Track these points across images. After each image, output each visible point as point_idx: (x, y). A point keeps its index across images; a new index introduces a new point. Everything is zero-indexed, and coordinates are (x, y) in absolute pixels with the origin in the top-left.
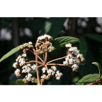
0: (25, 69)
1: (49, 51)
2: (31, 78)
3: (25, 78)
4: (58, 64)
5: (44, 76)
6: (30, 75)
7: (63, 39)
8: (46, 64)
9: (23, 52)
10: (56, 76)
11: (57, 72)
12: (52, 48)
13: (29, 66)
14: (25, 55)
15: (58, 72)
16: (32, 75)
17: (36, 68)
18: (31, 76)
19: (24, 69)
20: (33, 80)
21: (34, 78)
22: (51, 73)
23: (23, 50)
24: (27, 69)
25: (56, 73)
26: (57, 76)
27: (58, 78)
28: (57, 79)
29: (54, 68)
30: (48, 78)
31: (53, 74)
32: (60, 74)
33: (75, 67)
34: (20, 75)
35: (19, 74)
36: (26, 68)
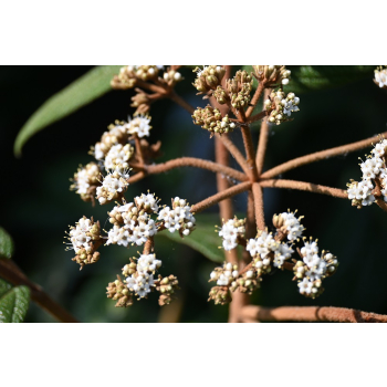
0: (121, 223)
1: (271, 119)
2: (155, 277)
3: (123, 278)
4: (323, 188)
5: (228, 273)
6: (148, 262)
8: (258, 179)
9: (135, 109)
10: (299, 275)
11: (303, 251)
12: (284, 102)
13: (149, 211)
14: (140, 125)
15: (310, 249)
16: (159, 262)
17: (185, 220)
18: (152, 267)
19: (116, 227)
20: (166, 292)
21: (170, 281)
22: (271, 255)
23: (135, 94)
24: (137, 224)
25: (296, 256)
26: (304, 275)
27: (307, 287)
28: (302, 290)
29: (287, 226)
30: (248, 283)
31: (279, 261)
32: (323, 265)
34: (96, 254)
35: (87, 248)
36: (126, 217)
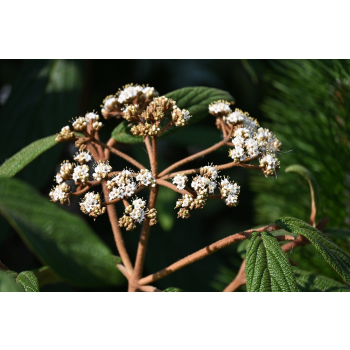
0: (116, 186)
1: (178, 123)
2: (146, 209)
5: (187, 199)
6: (139, 203)
7: (183, 96)
10: (224, 195)
11: (222, 184)
13: (129, 177)
14: (86, 156)
17: (152, 179)
18: (142, 205)
19: (114, 189)
20: (151, 215)
22: (207, 186)
23: (77, 140)
24: (126, 184)
25: (220, 186)
26: (227, 195)
28: (228, 203)
29: (209, 171)
30: (200, 201)
33: (270, 163)
